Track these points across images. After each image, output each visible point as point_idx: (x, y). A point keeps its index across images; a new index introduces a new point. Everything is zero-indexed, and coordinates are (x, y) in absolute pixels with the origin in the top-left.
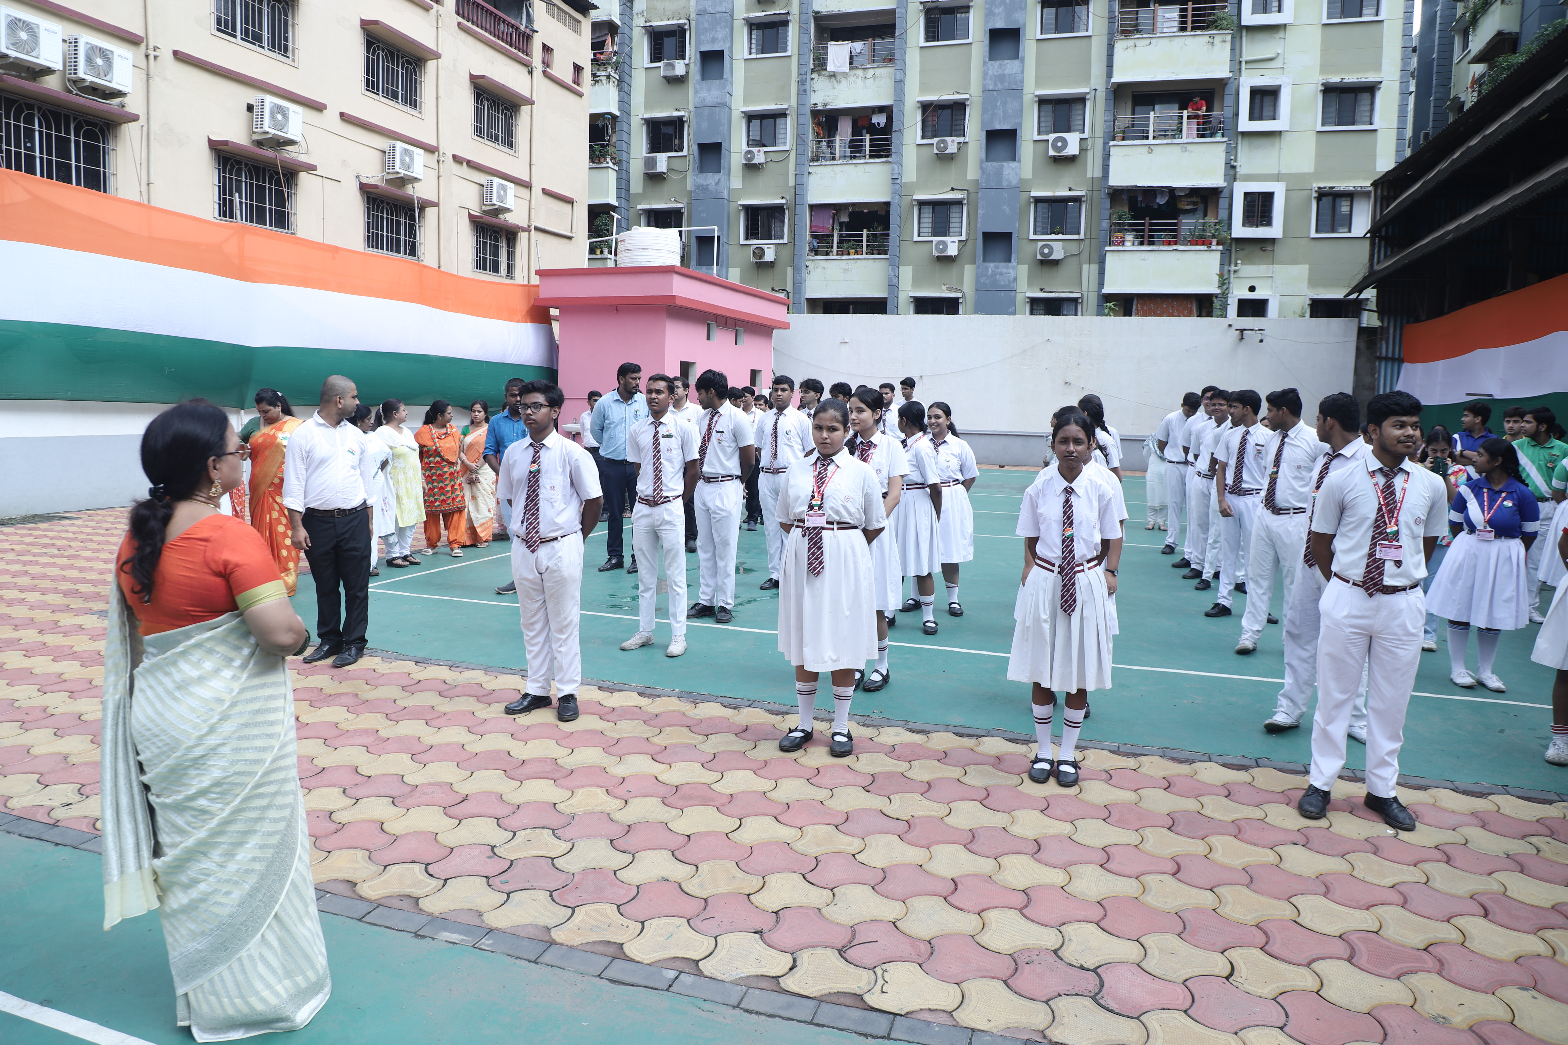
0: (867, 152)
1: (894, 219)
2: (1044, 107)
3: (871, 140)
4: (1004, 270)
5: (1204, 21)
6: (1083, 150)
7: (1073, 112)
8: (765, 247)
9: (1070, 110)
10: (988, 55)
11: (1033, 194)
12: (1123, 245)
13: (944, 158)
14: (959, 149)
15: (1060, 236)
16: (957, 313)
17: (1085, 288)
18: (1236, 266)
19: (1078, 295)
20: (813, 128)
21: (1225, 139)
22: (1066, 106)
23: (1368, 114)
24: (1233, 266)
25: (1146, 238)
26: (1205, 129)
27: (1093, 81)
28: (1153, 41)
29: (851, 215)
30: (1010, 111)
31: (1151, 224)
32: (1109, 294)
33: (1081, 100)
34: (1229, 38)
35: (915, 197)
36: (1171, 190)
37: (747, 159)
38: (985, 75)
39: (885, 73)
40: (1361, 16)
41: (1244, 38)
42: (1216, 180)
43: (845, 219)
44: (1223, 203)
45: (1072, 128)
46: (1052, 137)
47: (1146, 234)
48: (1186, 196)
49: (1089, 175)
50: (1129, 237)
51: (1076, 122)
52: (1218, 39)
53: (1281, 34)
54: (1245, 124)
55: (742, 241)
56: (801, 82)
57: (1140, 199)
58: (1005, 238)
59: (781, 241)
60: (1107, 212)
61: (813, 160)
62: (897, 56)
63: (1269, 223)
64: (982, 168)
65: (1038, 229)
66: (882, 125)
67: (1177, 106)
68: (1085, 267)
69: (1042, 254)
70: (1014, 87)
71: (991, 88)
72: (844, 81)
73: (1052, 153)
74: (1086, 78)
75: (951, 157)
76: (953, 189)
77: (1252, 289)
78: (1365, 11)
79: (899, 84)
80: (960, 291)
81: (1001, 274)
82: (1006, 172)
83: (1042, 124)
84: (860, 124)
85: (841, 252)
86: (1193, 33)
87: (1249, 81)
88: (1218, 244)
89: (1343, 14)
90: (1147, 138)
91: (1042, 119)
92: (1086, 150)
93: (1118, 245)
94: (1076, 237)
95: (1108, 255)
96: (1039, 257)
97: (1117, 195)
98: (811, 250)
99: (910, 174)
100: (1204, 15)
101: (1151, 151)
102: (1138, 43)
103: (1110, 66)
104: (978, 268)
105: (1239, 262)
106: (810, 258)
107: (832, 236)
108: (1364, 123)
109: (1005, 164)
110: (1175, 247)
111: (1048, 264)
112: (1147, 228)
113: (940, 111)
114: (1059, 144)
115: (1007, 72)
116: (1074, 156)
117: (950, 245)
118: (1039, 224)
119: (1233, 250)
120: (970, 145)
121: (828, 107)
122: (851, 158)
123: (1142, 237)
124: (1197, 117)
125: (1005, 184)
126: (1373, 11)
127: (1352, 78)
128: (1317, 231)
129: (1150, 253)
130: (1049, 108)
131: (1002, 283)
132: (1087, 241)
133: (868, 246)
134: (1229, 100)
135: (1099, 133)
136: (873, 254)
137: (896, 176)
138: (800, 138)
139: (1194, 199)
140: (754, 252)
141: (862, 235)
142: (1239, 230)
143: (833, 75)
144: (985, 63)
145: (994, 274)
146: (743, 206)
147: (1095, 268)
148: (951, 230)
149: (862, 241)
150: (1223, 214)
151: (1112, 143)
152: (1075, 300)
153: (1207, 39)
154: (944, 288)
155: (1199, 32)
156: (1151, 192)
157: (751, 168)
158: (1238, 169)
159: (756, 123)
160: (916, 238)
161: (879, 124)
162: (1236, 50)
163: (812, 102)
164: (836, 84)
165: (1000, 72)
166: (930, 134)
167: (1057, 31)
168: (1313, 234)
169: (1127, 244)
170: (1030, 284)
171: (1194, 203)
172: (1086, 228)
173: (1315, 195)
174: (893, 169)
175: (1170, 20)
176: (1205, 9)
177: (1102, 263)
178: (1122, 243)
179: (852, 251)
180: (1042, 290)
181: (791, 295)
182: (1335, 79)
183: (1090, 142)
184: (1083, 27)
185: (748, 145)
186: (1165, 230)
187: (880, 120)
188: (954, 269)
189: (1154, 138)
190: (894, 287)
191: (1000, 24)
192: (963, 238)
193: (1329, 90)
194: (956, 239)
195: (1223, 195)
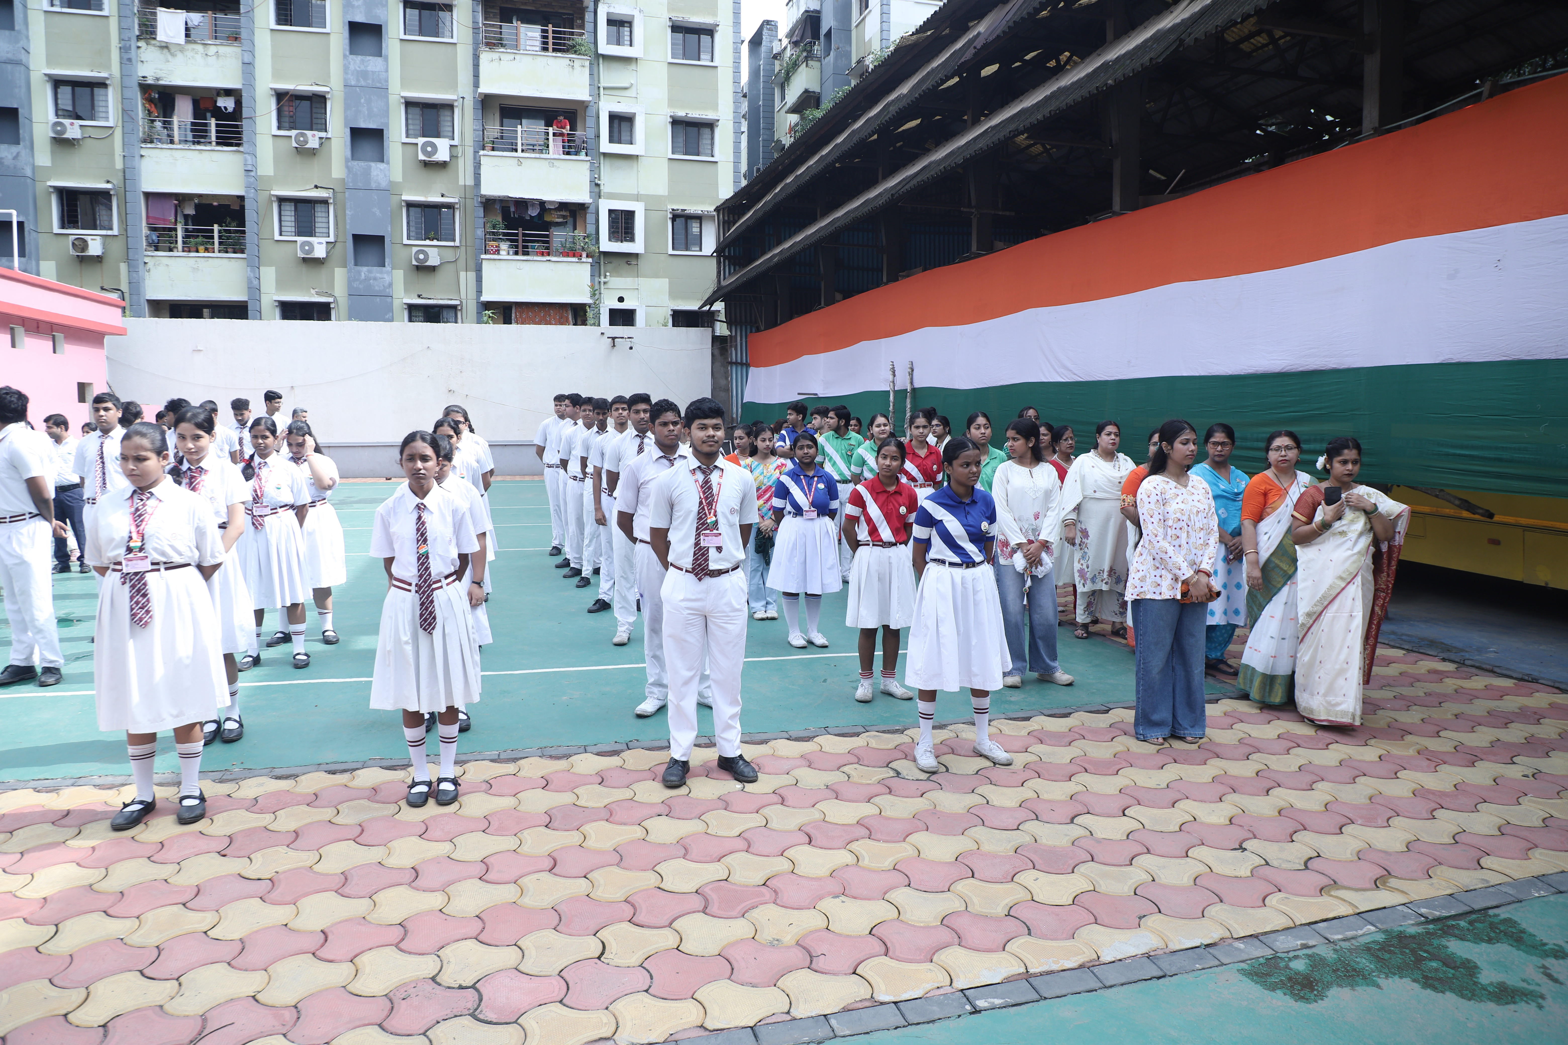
0: (214, 138)
1: (249, 215)
2: (411, 110)
3: (217, 125)
4: (378, 275)
5: (564, 45)
6: (452, 157)
7: (442, 118)
8: (88, 238)
9: (438, 116)
10: (348, 48)
11: (404, 197)
12: (499, 254)
13: (304, 153)
14: (321, 144)
15: (435, 243)
16: (330, 319)
17: (463, 295)
18: (605, 277)
19: (457, 302)
20: (143, 104)
21: (589, 158)
22: (433, 111)
23: (710, 147)
24: (602, 277)
25: (521, 248)
26: (570, 147)
27: (460, 88)
28: (517, 57)
29: (197, 207)
30: (375, 110)
31: (524, 235)
32: (488, 302)
33: (449, 107)
34: (587, 63)
35: (273, 193)
36: (542, 203)
37: (56, 132)
38: (346, 68)
39: (230, 53)
40: (699, 60)
41: (601, 66)
42: (581, 196)
43: (190, 211)
44: (590, 218)
45: (442, 134)
46: (421, 141)
47: (520, 244)
48: (556, 209)
49: (461, 182)
50: (504, 246)
51: (445, 128)
52: (577, 63)
53: (633, 67)
54: (606, 146)
55: (56, 229)
56: (124, 50)
57: (512, 209)
58: (378, 241)
59: (109, 233)
60: (482, 221)
61: (145, 141)
62: (244, 35)
63: (632, 240)
64: (347, 167)
65: (412, 234)
66: (230, 110)
67: (543, 122)
68: (462, 274)
69: (417, 259)
70: (378, 85)
71: (353, 83)
72: (179, 55)
73: (422, 157)
74: (453, 85)
75: (313, 152)
76: (316, 187)
77: (621, 300)
78: (702, 56)
79: (248, 67)
80: (331, 295)
81: (375, 279)
82: (374, 173)
83: (410, 127)
84: (202, 106)
85: (187, 248)
86: (554, 54)
87: (607, 106)
88: (587, 256)
89: (685, 57)
90: (516, 151)
91: (410, 122)
92: (457, 157)
93: (494, 253)
94: (451, 244)
95: (484, 263)
96: (414, 263)
97: (489, 204)
98: (150, 244)
99: (266, 166)
100: (564, 39)
101: (520, 164)
102: (503, 56)
103: (476, 76)
104: (349, 271)
105: (608, 274)
106: (149, 253)
107: (175, 230)
108: (706, 155)
109: (373, 164)
110: (548, 258)
111: (423, 269)
112: (520, 238)
113: (298, 102)
114: (429, 149)
115: (369, 68)
116: (445, 162)
117: (316, 246)
118: (412, 229)
119: (602, 263)
120: (333, 141)
121: (161, 82)
122: (194, 143)
123: (517, 247)
124: (562, 135)
125: (373, 186)
126: (709, 57)
127: (695, 114)
128: (673, 249)
129: (525, 263)
130: (417, 111)
131: (377, 288)
132: (463, 249)
133: (220, 243)
134: (590, 122)
135: (469, 141)
136: (227, 252)
137: (249, 168)
138: (126, 113)
139: (561, 213)
140: (73, 244)
141: (212, 231)
142: (606, 245)
143: (165, 47)
144: (345, 56)
145: (367, 279)
146: (55, 188)
147: (472, 275)
148: (317, 230)
149: (212, 237)
150: (591, 229)
151: (482, 152)
152: (454, 308)
153: (567, 62)
154: (313, 291)
155: (559, 54)
156: (522, 204)
157: (61, 142)
158: (602, 187)
159: (65, 92)
160: (277, 237)
161: (225, 108)
162: (594, 76)
163: (141, 74)
164: (169, 57)
165: (362, 68)
166: (287, 125)
167: (421, 33)
168: (671, 252)
169: (502, 252)
170: (407, 290)
171: (564, 217)
172: (461, 236)
173: (670, 216)
174: (246, 160)
175: (532, 39)
176: (565, 33)
177: (479, 270)
178: (498, 252)
179: (201, 248)
180: (419, 296)
181: (127, 296)
182: (681, 113)
183: (460, 149)
184: (448, 33)
185: (57, 115)
186: (538, 241)
187: (226, 103)
188: (323, 272)
189: (523, 151)
190: (255, 289)
191: (360, 18)
192: (332, 239)
193: (676, 122)
194: (324, 240)
195: (590, 210)
